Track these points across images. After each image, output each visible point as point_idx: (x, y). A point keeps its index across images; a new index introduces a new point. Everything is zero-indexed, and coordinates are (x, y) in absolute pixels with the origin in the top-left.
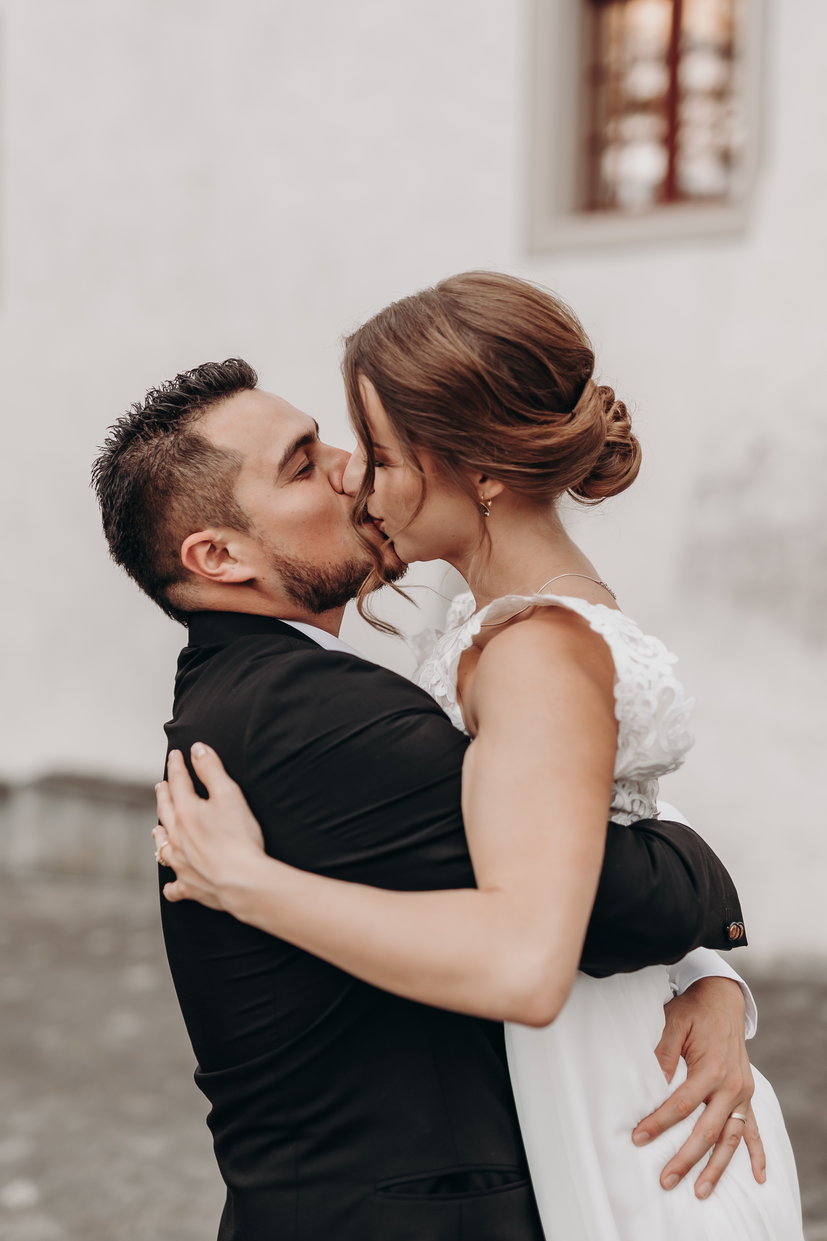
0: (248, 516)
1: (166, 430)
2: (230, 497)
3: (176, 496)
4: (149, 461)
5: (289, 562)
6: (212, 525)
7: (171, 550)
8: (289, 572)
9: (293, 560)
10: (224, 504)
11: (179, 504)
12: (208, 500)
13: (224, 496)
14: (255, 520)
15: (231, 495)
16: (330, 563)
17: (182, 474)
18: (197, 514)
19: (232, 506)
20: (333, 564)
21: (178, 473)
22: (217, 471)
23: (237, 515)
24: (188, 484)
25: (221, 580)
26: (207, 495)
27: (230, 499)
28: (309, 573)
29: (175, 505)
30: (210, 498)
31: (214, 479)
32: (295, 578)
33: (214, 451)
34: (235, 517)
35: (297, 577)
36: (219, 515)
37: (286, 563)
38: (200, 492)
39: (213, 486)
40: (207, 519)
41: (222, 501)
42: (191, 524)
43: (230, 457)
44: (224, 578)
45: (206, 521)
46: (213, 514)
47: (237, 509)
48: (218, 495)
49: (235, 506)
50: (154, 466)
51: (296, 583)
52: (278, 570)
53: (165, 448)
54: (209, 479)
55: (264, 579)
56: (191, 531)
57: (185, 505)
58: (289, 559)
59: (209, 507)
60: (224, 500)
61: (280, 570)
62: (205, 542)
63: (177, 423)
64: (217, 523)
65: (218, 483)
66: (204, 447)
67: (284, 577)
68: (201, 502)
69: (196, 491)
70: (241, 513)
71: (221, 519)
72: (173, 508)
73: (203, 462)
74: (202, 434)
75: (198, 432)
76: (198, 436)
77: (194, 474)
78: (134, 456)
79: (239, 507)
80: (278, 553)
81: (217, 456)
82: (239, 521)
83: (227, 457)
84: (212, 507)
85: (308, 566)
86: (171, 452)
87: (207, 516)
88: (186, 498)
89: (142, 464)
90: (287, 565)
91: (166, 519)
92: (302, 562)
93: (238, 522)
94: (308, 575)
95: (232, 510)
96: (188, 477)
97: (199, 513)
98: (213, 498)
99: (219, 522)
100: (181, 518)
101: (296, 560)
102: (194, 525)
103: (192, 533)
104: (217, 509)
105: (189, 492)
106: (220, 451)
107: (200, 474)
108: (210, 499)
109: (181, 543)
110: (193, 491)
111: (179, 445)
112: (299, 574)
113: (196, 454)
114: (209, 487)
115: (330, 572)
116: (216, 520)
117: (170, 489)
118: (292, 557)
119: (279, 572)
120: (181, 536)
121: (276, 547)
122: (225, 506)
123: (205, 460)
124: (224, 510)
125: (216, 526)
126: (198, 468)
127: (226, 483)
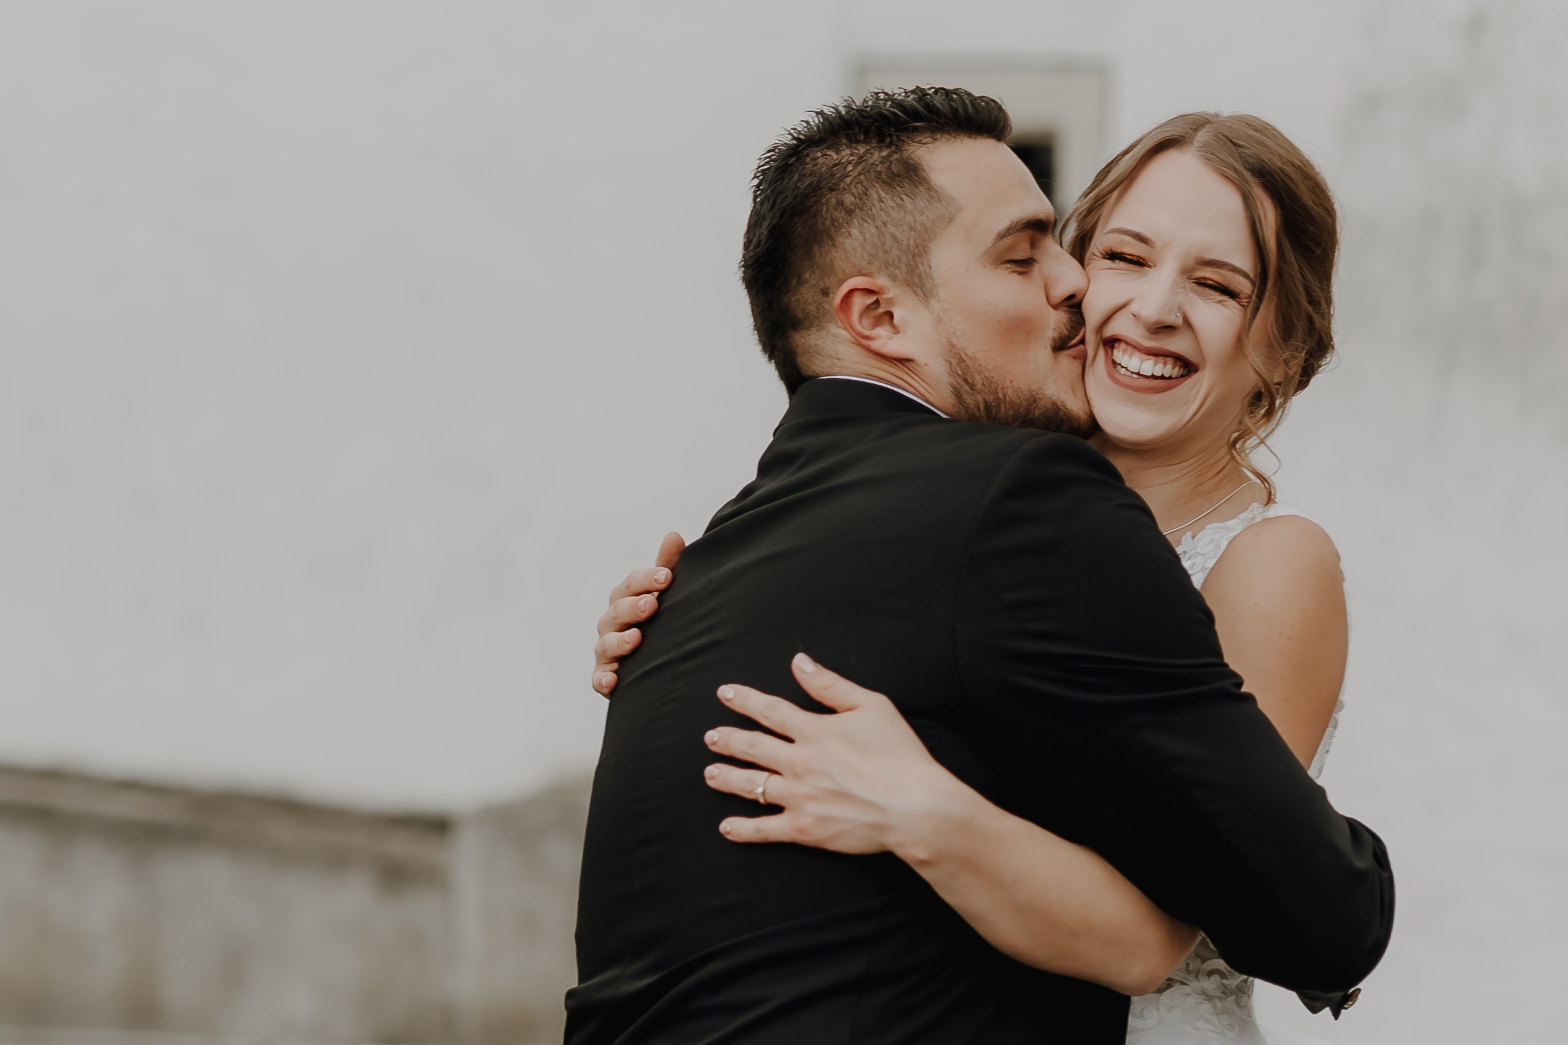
0: (936, 283)
1: (881, 140)
2: (925, 251)
3: (861, 221)
4: (846, 167)
5: (964, 357)
6: (889, 275)
7: (822, 286)
8: (962, 370)
9: (970, 358)
10: (914, 256)
11: (861, 232)
12: (898, 242)
13: (917, 247)
14: (942, 292)
15: (926, 249)
16: (1012, 381)
17: (881, 200)
18: (877, 253)
19: (922, 263)
20: (1015, 384)
21: (876, 196)
22: (922, 213)
23: (924, 276)
24: (882, 213)
25: (869, 346)
26: (899, 235)
27: (924, 254)
28: (986, 383)
29: (855, 231)
30: (902, 241)
31: (915, 221)
32: (966, 380)
33: (930, 188)
34: (920, 277)
35: (969, 380)
36: (903, 267)
37: (961, 356)
38: (892, 229)
39: (911, 228)
40: (887, 265)
41: (914, 251)
42: (864, 263)
43: (944, 203)
44: (875, 345)
45: (884, 268)
46: (897, 263)
47: (927, 269)
48: (912, 242)
49: (926, 265)
50: (850, 176)
51: (967, 388)
52: (948, 361)
53: (871, 162)
54: (909, 218)
55: (926, 365)
56: (861, 272)
57: (868, 237)
58: (966, 355)
59: (895, 252)
60: (916, 251)
61: (950, 363)
62: (869, 292)
63: (898, 136)
64: (896, 276)
65: (919, 228)
66: (920, 178)
67: (953, 373)
68: (889, 242)
69: (889, 226)
70: (930, 276)
71: (904, 273)
72: (850, 235)
73: (911, 195)
74: (923, 162)
75: (919, 158)
76: (918, 164)
77: (895, 205)
78: (826, 155)
79: (930, 267)
80: (955, 341)
81: (930, 195)
82: (923, 285)
83: (940, 201)
84: (899, 253)
85: (987, 374)
86: (878, 169)
87: (887, 261)
88: (873, 230)
89: (834, 169)
90: (962, 361)
91: (834, 245)
92: (980, 365)
93: (921, 285)
94: (983, 384)
95: (921, 267)
96: (885, 205)
97: (880, 254)
98: (905, 242)
99: (899, 275)
100: (855, 250)
101: (974, 359)
102: (868, 265)
103: (861, 274)
104: (904, 259)
105: (879, 223)
106: (936, 192)
107: (901, 207)
108: (900, 242)
109: (841, 282)
110: (885, 224)
111: (891, 163)
112: (973, 377)
113: (907, 183)
114: (905, 227)
115: (1010, 393)
116: (897, 271)
117: (857, 210)
118: (970, 354)
119: (949, 365)
120: (844, 272)
121: (954, 333)
122: (914, 259)
123: (915, 193)
124: (912, 263)
125: (894, 278)
126: (902, 199)
127: (926, 231)
